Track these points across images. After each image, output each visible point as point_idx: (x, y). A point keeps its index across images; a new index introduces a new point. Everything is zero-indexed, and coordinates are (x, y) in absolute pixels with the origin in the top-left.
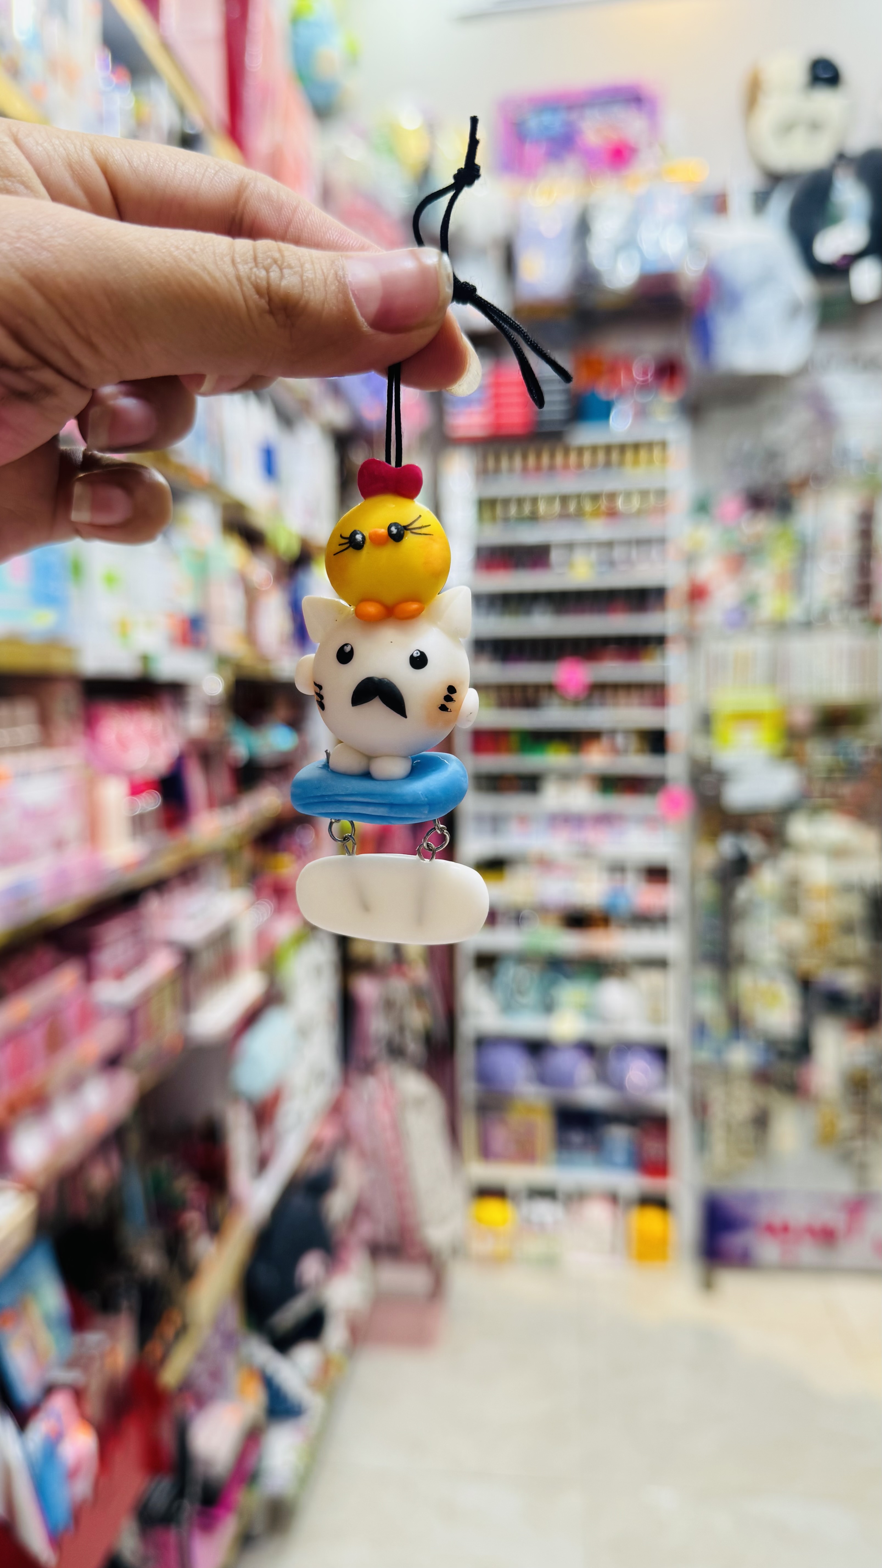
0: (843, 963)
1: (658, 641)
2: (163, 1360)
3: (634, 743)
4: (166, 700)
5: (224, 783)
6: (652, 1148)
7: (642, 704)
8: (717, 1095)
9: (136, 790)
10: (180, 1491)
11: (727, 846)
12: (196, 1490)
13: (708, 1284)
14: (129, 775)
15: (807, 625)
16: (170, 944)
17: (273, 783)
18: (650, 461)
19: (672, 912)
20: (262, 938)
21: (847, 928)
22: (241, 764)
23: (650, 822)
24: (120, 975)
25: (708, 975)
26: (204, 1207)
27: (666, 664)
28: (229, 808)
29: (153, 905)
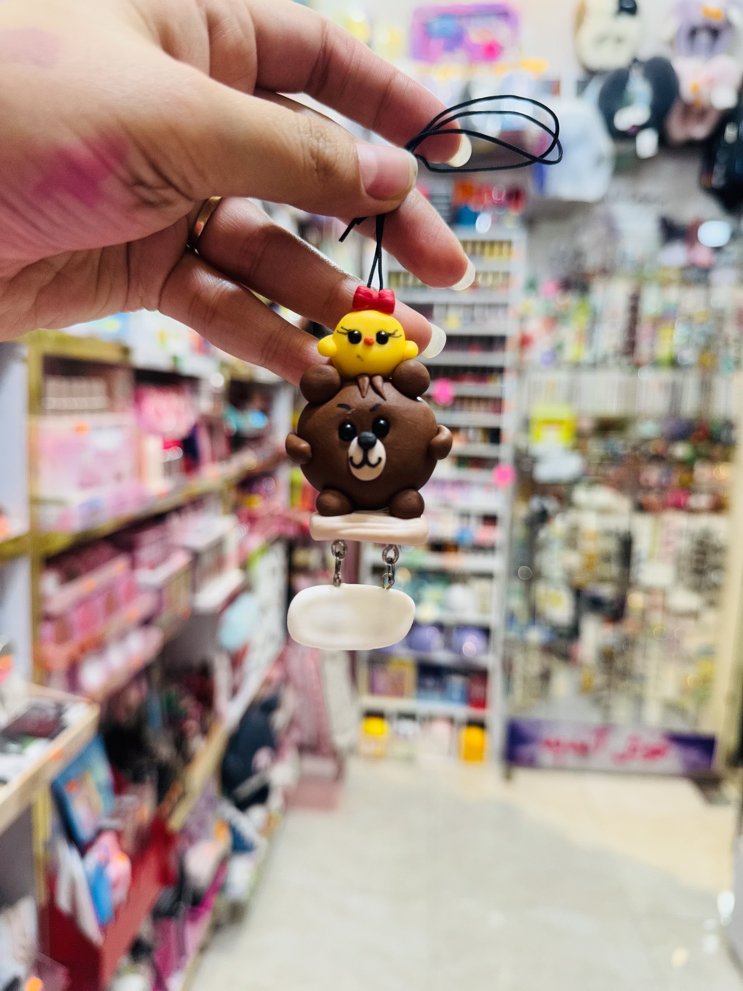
0: (603, 580)
1: (500, 371)
2: (171, 814)
3: (480, 435)
4: (187, 387)
5: (222, 446)
6: (477, 690)
7: (487, 411)
8: (519, 660)
9: (167, 446)
10: (179, 896)
11: (536, 503)
12: (189, 896)
13: (508, 777)
14: (163, 435)
15: (594, 366)
16: (185, 548)
17: (252, 448)
18: (501, 253)
19: (497, 544)
20: (241, 547)
21: (607, 559)
22: (233, 434)
23: (487, 486)
24: (153, 566)
25: (517, 585)
26: (199, 718)
27: (503, 386)
28: (224, 462)
29: (175, 522)
